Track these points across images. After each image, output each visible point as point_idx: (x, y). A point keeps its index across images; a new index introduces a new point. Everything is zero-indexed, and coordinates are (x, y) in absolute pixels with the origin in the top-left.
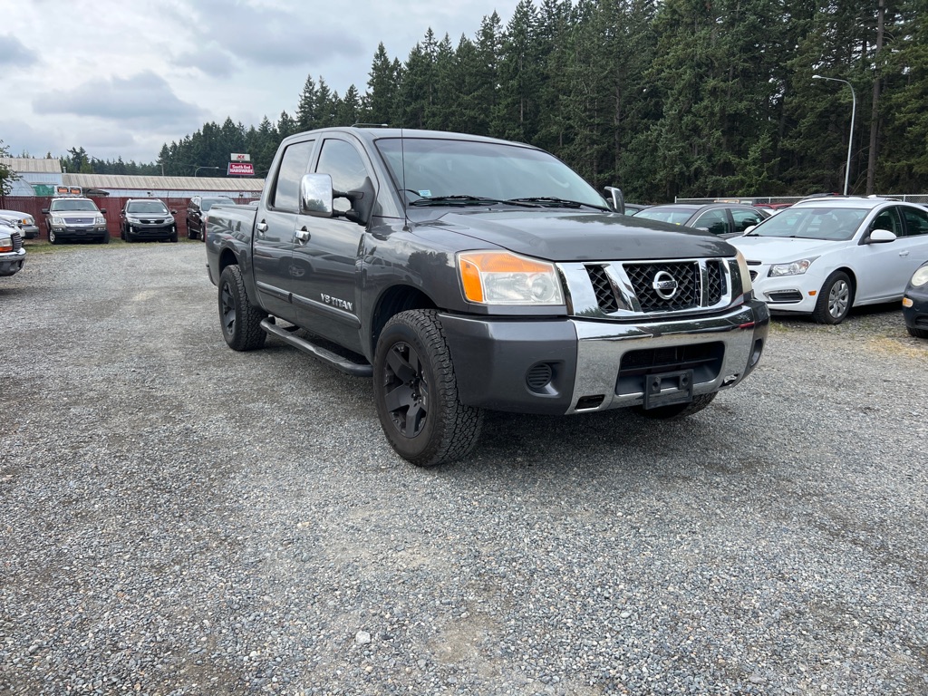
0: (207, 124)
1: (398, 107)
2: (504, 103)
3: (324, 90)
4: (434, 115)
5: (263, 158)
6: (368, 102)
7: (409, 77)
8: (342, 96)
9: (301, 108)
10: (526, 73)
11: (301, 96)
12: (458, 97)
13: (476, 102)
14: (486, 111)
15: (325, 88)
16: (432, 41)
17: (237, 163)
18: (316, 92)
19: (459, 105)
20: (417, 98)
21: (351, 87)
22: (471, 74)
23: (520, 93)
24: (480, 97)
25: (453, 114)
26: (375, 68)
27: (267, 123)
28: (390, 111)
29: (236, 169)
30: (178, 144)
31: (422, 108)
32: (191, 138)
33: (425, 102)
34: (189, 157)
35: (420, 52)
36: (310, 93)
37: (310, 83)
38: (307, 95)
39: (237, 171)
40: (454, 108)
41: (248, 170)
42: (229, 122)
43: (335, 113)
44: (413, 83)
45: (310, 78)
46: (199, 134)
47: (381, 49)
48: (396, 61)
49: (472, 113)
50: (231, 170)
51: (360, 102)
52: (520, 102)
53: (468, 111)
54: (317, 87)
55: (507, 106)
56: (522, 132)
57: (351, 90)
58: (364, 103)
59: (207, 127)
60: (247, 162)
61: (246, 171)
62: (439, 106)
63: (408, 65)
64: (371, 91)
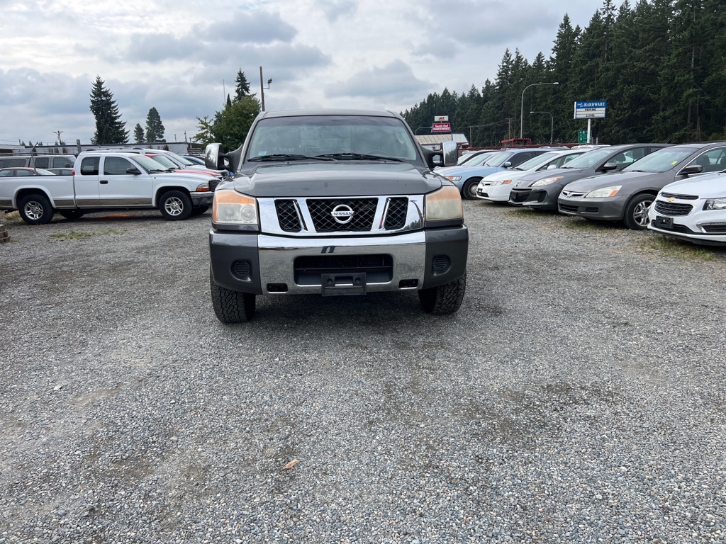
0: (431, 95)
1: (576, 66)
2: (675, 52)
3: (519, 58)
4: (608, 70)
5: (468, 117)
6: (551, 65)
7: (587, 40)
8: (531, 62)
9: (499, 75)
10: (698, 24)
11: (499, 66)
12: (631, 52)
13: (647, 55)
14: (657, 62)
15: (520, 57)
16: (610, 7)
17: (438, 123)
18: (512, 61)
19: (631, 59)
20: (594, 56)
21: (539, 55)
22: (644, 31)
23: (692, 42)
24: (653, 50)
25: (625, 67)
26: (560, 35)
27: (474, 89)
28: (569, 70)
29: (438, 128)
30: (409, 111)
31: (597, 65)
32: (418, 106)
33: (600, 60)
34: (416, 121)
35: (599, 17)
36: (507, 62)
37: (508, 55)
38: (505, 64)
39: (438, 129)
40: (626, 62)
41: (447, 128)
42: (446, 91)
43: (524, 77)
44: (590, 45)
45: (507, 51)
46: (424, 102)
47: (566, 19)
48: (578, 28)
49: (643, 65)
50: (435, 129)
51: (545, 66)
52: (692, 51)
53: (639, 64)
54: (513, 57)
55: (677, 56)
56: (692, 77)
57: (540, 56)
58: (548, 66)
59: (430, 97)
60: (445, 122)
61: (445, 129)
62: (613, 62)
63: (588, 29)
64: (554, 56)
